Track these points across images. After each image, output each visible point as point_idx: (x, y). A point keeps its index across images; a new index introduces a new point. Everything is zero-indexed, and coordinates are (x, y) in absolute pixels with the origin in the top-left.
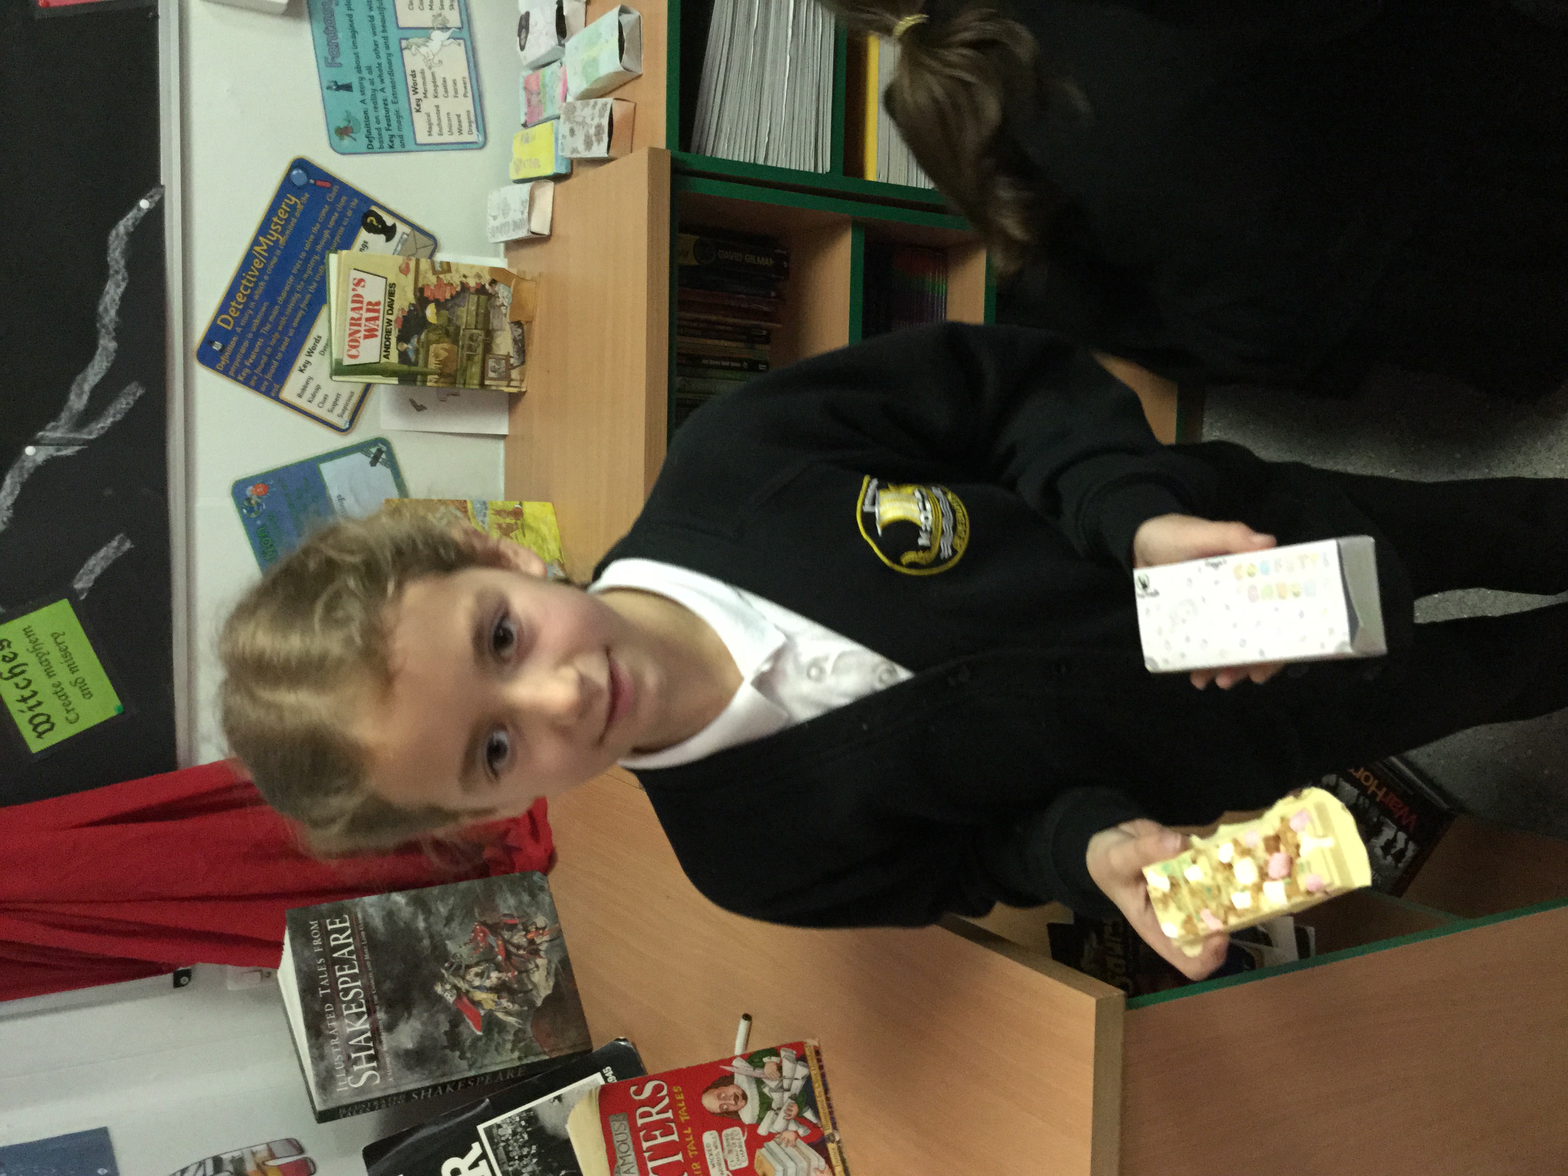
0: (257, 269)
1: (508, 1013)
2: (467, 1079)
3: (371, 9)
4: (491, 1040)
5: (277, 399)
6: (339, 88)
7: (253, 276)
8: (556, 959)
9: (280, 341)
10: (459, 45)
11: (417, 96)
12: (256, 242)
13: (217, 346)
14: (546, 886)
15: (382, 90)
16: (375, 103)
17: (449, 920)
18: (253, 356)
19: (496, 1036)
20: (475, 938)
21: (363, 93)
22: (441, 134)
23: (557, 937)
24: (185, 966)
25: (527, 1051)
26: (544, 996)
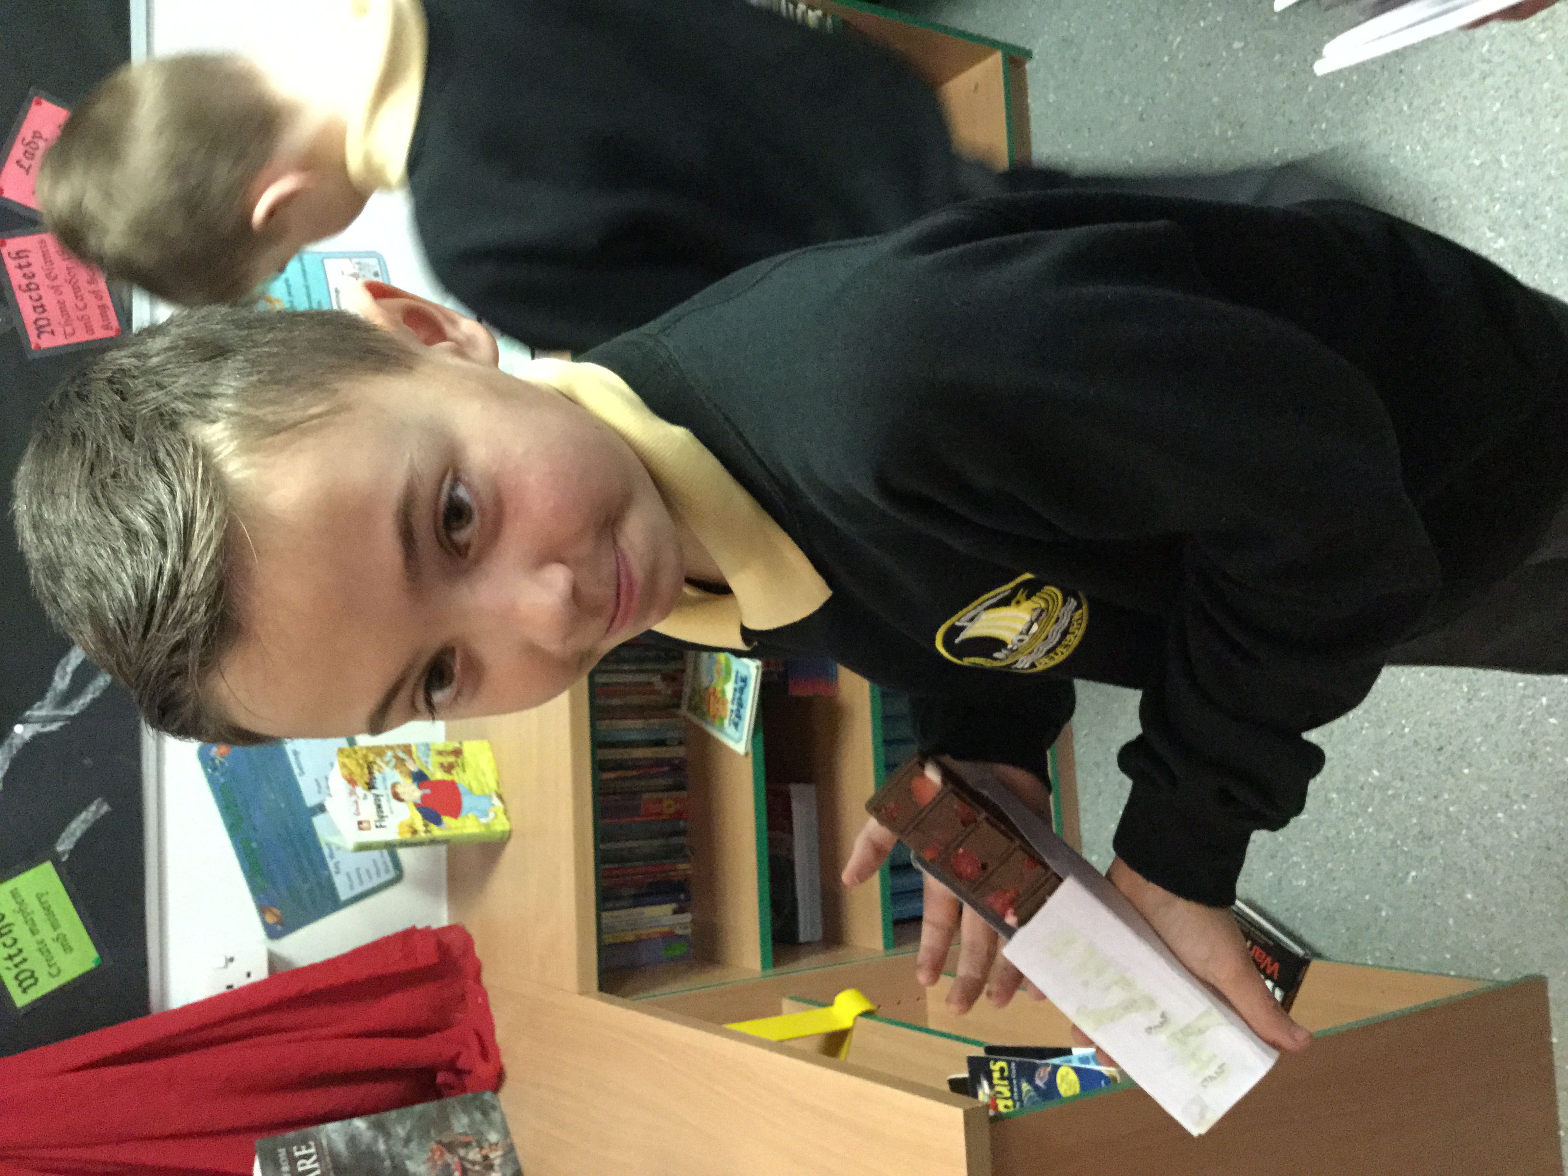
14: (497, 1104)
17: (407, 1141)
20: (433, 1155)
23: (510, 1151)
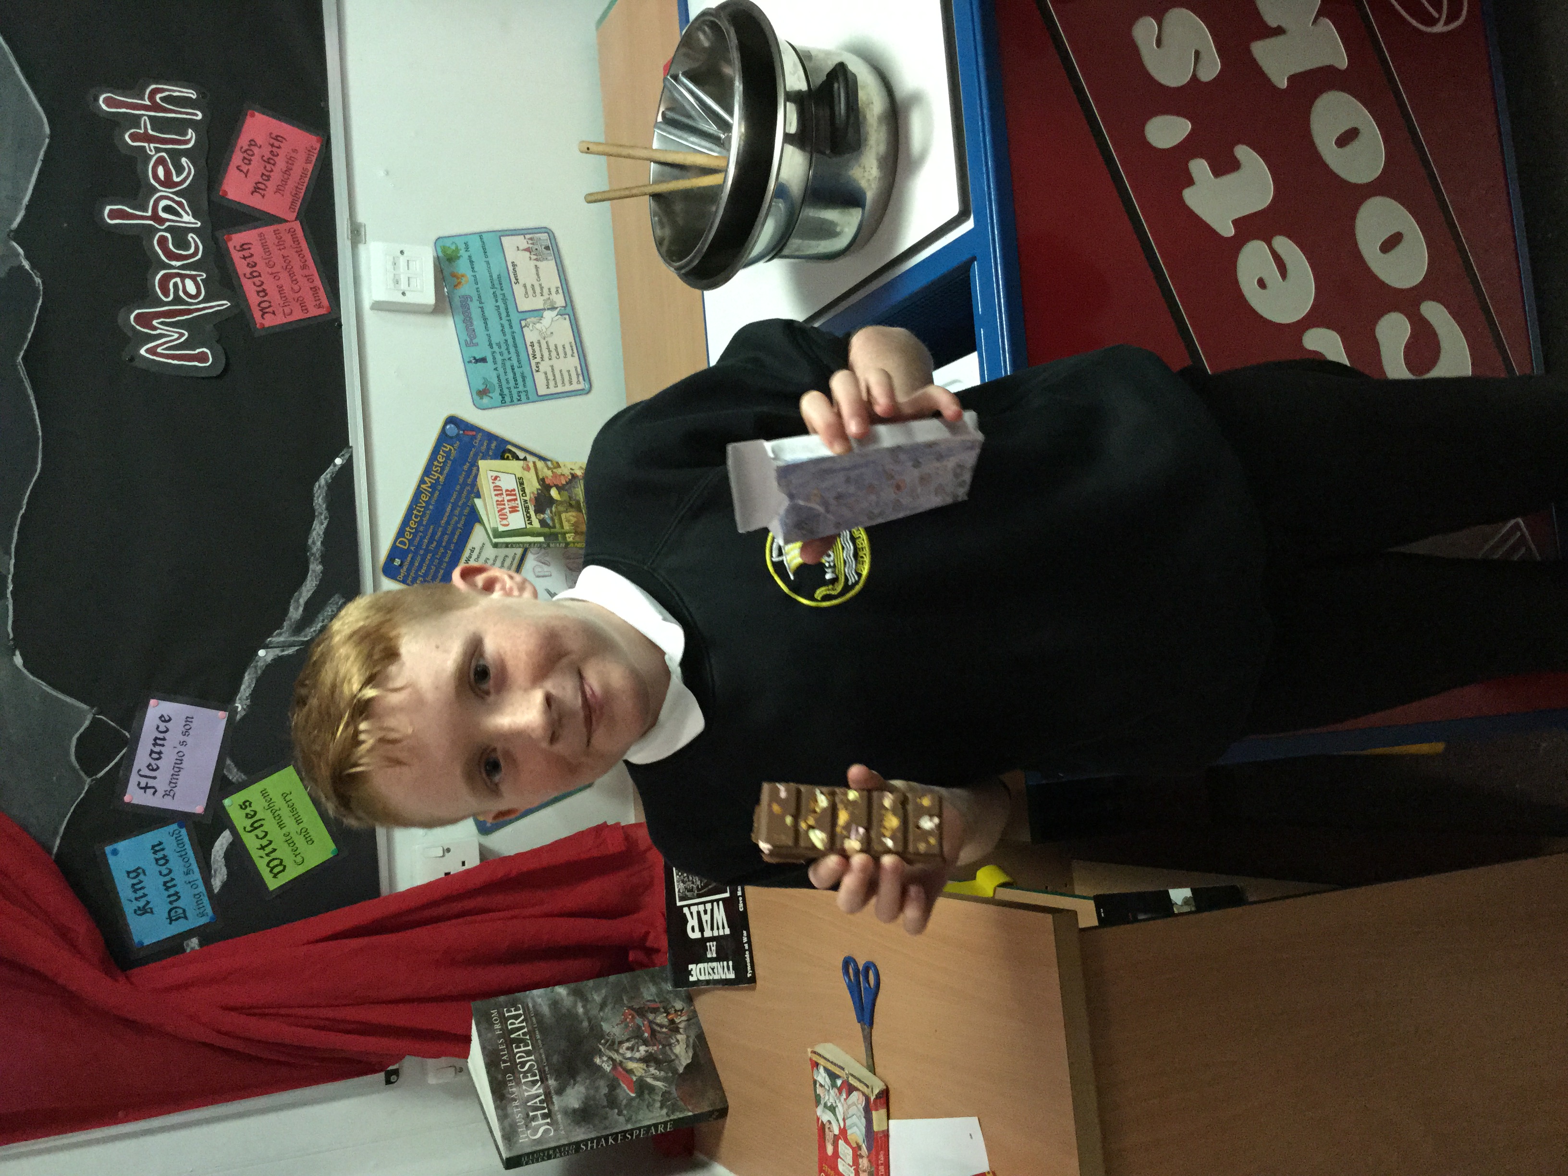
0: (424, 501)
1: (656, 1078)
2: (625, 1132)
3: (497, 301)
4: (643, 1100)
6: (477, 361)
7: (421, 507)
8: (693, 1034)
9: (444, 555)
10: (565, 319)
11: (536, 360)
12: (422, 481)
13: (397, 562)
16: (505, 369)
18: (424, 568)
19: (647, 1096)
21: (495, 363)
22: (556, 386)
23: (693, 1017)
24: (393, 1064)
25: (674, 1109)
26: (684, 1064)
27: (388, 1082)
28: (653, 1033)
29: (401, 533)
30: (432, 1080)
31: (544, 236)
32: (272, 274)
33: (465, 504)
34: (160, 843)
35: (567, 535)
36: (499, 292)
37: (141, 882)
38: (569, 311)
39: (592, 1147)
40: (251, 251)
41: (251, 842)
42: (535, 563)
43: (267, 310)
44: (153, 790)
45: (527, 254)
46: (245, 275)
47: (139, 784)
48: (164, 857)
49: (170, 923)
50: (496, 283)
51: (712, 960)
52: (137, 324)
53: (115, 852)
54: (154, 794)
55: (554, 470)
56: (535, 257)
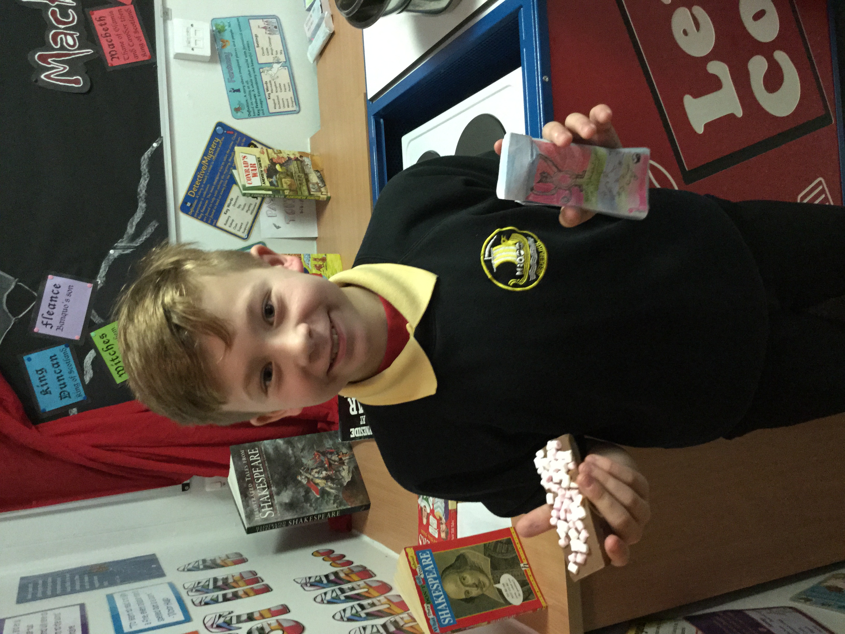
0: (204, 170)
1: (331, 488)
2: (313, 516)
3: (246, 57)
4: (324, 499)
5: (215, 226)
6: (235, 91)
7: (202, 174)
8: (352, 467)
9: (215, 202)
10: (285, 69)
11: (269, 92)
12: (202, 159)
13: (189, 204)
15: (253, 91)
16: (251, 97)
17: (302, 450)
18: (204, 208)
20: (315, 457)
21: (245, 92)
22: (280, 108)
23: (352, 457)
24: (186, 480)
25: (341, 504)
26: (347, 481)
27: (184, 490)
28: (330, 465)
29: (191, 187)
30: (208, 489)
31: (274, 20)
32: (117, 35)
33: (227, 173)
34: (55, 355)
35: (285, 191)
36: (247, 51)
37: (44, 376)
38: (287, 64)
39: (295, 523)
40: (105, 21)
41: (106, 357)
42: (268, 209)
43: (115, 56)
44: (50, 326)
45: (264, 30)
46: (102, 35)
47: (42, 322)
48: (57, 363)
49: (61, 399)
50: (246, 46)
51: (363, 425)
52: (40, 61)
53: (29, 360)
54: (51, 328)
55: (279, 155)
56: (268, 32)
